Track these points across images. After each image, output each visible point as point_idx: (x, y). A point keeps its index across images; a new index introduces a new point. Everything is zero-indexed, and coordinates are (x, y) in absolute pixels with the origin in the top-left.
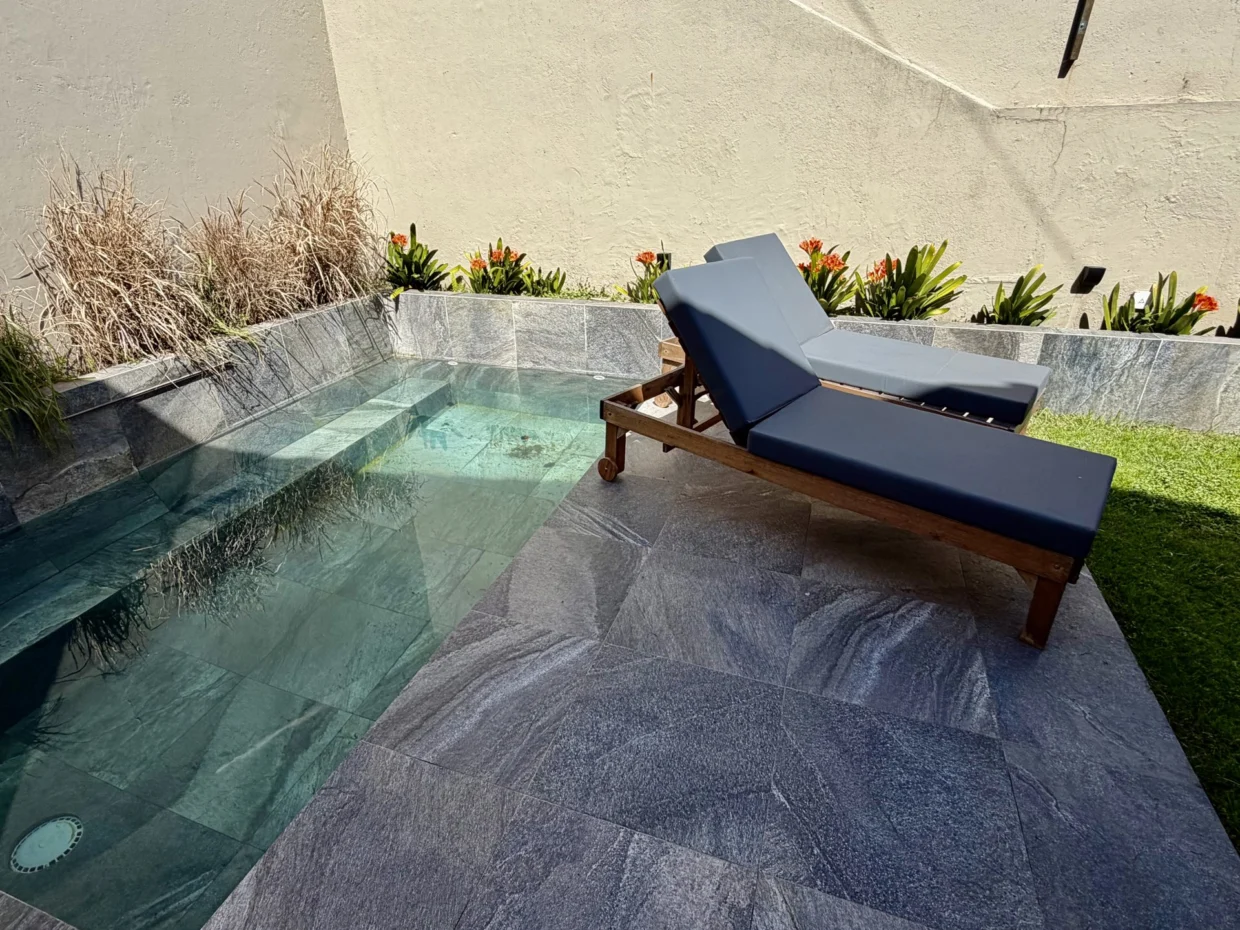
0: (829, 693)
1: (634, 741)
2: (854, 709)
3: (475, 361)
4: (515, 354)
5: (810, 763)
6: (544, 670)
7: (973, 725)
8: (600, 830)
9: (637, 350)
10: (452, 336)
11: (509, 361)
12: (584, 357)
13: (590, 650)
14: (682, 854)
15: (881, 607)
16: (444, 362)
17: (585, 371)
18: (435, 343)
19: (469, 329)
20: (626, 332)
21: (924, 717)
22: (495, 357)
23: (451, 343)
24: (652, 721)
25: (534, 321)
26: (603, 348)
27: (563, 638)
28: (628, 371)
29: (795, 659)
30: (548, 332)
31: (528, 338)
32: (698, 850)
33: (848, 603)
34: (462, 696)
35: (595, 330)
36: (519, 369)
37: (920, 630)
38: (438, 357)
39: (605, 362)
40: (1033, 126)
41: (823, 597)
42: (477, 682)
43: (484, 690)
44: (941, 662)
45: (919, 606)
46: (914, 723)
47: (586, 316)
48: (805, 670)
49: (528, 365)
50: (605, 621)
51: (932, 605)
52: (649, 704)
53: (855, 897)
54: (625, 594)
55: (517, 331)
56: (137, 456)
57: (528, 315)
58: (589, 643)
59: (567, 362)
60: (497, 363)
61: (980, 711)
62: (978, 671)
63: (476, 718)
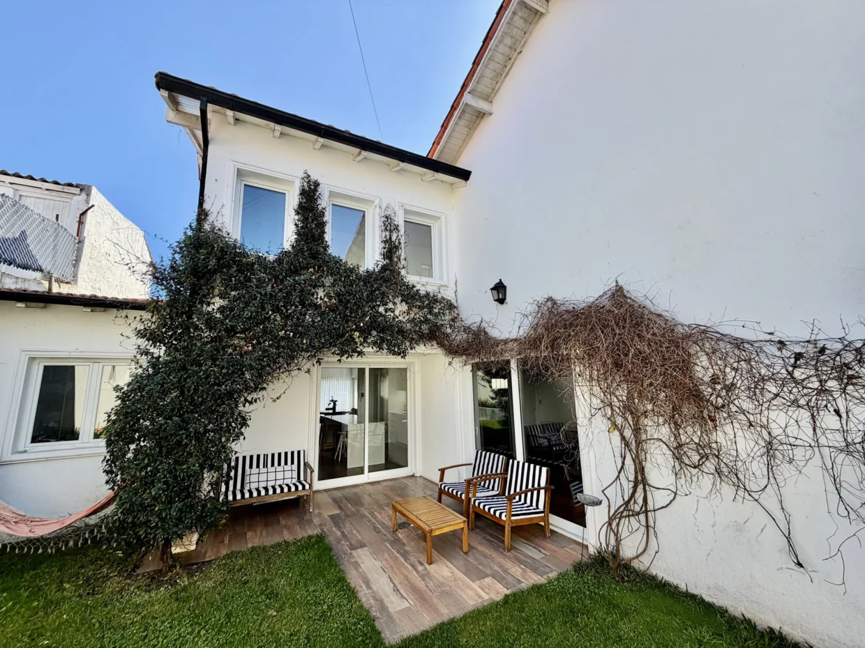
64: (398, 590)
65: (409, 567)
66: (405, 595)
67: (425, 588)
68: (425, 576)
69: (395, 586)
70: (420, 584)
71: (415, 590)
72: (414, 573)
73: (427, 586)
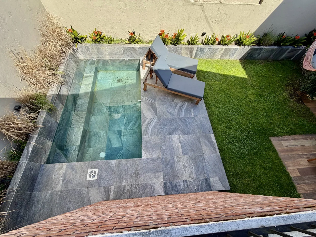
0: (180, 117)
1: (166, 128)
2: (183, 118)
3: (99, 58)
4: (108, 56)
5: (180, 125)
6: (154, 123)
7: (192, 116)
8: (167, 136)
9: (133, 54)
10: (93, 54)
11: (107, 58)
12: (123, 56)
13: (157, 119)
14: (174, 136)
15: (183, 104)
16: (93, 59)
17: (123, 59)
18: (89, 56)
19: (97, 52)
20: (131, 51)
21: (188, 117)
22: (104, 57)
23: (93, 55)
24: (166, 125)
25: (111, 50)
26: (127, 54)
27: (153, 119)
28: (132, 58)
29: (176, 114)
30: (115, 52)
31: (110, 53)
32: (175, 135)
33: (179, 104)
34: (148, 129)
35: (124, 51)
36: (110, 59)
37: (187, 106)
38: (91, 58)
39: (127, 57)
40: (199, 6)
41: (177, 104)
42: (148, 127)
43: (150, 127)
44: (189, 110)
45: (186, 103)
46: (187, 117)
47: (122, 48)
48: (178, 115)
49: (112, 58)
50: (156, 115)
51: (187, 102)
52: (165, 123)
53: (186, 134)
54: (157, 111)
55: (108, 52)
56: (63, 104)
57: (109, 49)
58: (156, 118)
59: (119, 57)
60: (104, 58)
61: (193, 114)
62: (192, 110)
63: (151, 131)
64: (291, 146)
65: (306, 154)
66: (289, 147)
67: (292, 153)
68: (300, 156)
69: (293, 146)
70: (295, 153)
71: (292, 150)
72: (301, 154)
73: (294, 154)
